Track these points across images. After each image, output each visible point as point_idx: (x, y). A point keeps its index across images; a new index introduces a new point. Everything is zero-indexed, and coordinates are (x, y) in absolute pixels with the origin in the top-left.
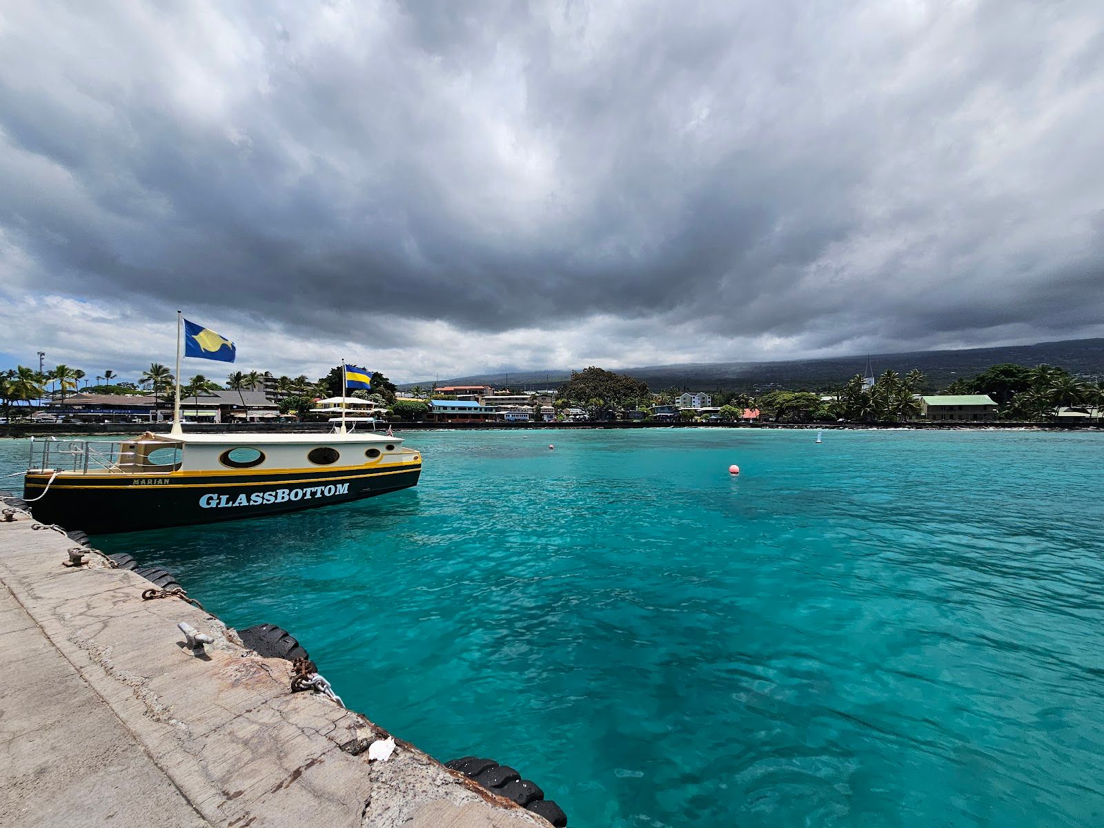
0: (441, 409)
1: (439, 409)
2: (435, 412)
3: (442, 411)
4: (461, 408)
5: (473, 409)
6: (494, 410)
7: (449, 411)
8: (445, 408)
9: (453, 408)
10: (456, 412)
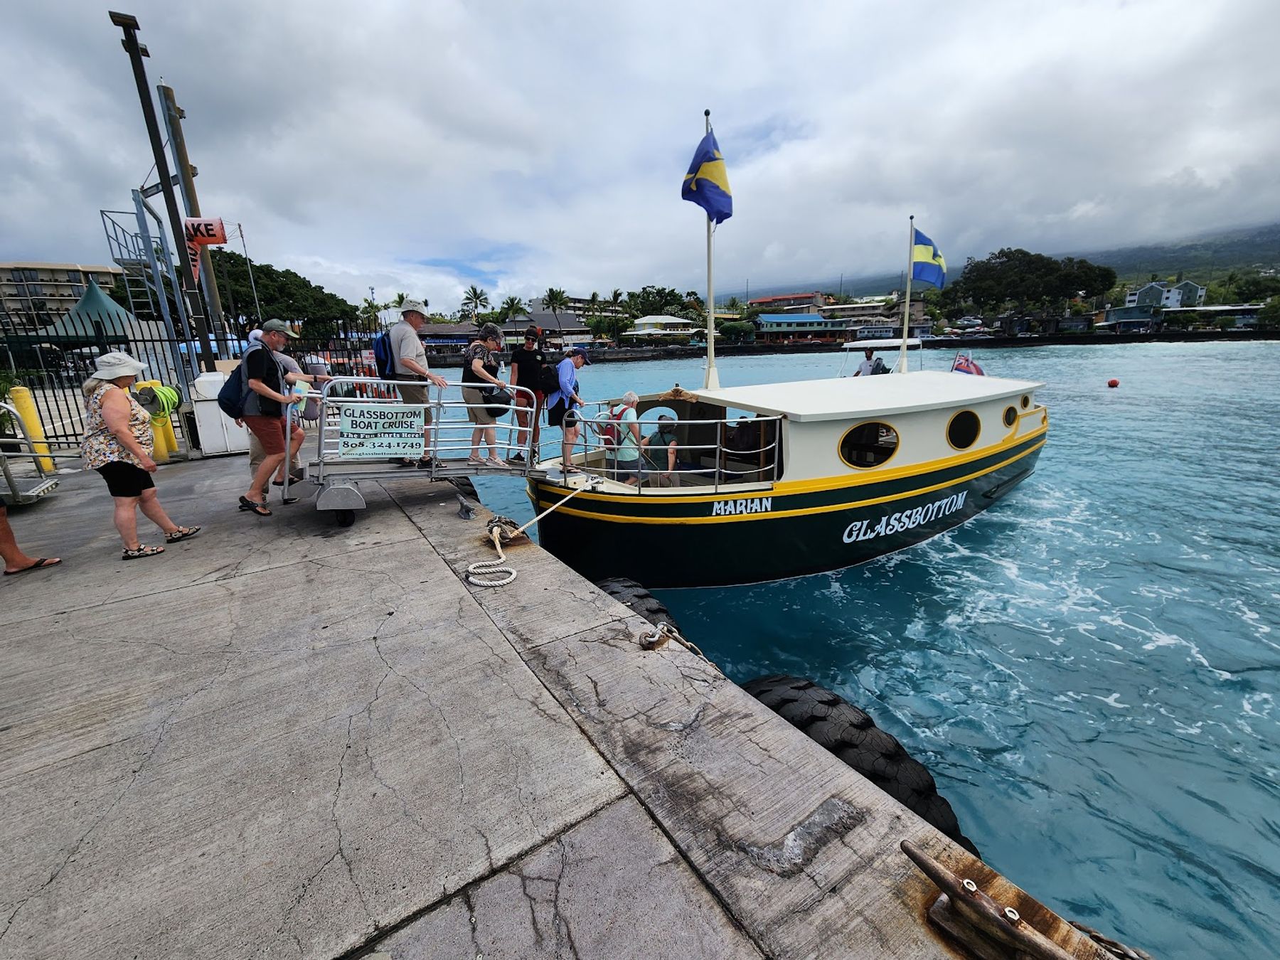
0: (774, 325)
1: (771, 326)
2: (764, 329)
3: (775, 329)
4: (799, 324)
5: (815, 325)
6: (844, 325)
7: (784, 328)
8: (779, 325)
9: (789, 325)
10: (794, 328)
